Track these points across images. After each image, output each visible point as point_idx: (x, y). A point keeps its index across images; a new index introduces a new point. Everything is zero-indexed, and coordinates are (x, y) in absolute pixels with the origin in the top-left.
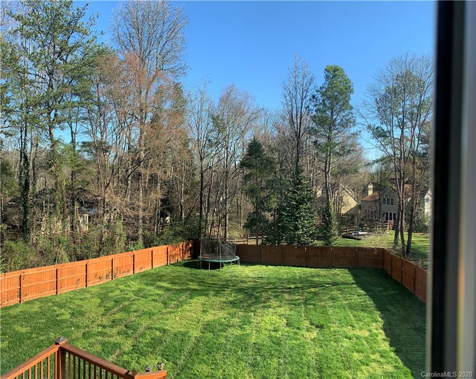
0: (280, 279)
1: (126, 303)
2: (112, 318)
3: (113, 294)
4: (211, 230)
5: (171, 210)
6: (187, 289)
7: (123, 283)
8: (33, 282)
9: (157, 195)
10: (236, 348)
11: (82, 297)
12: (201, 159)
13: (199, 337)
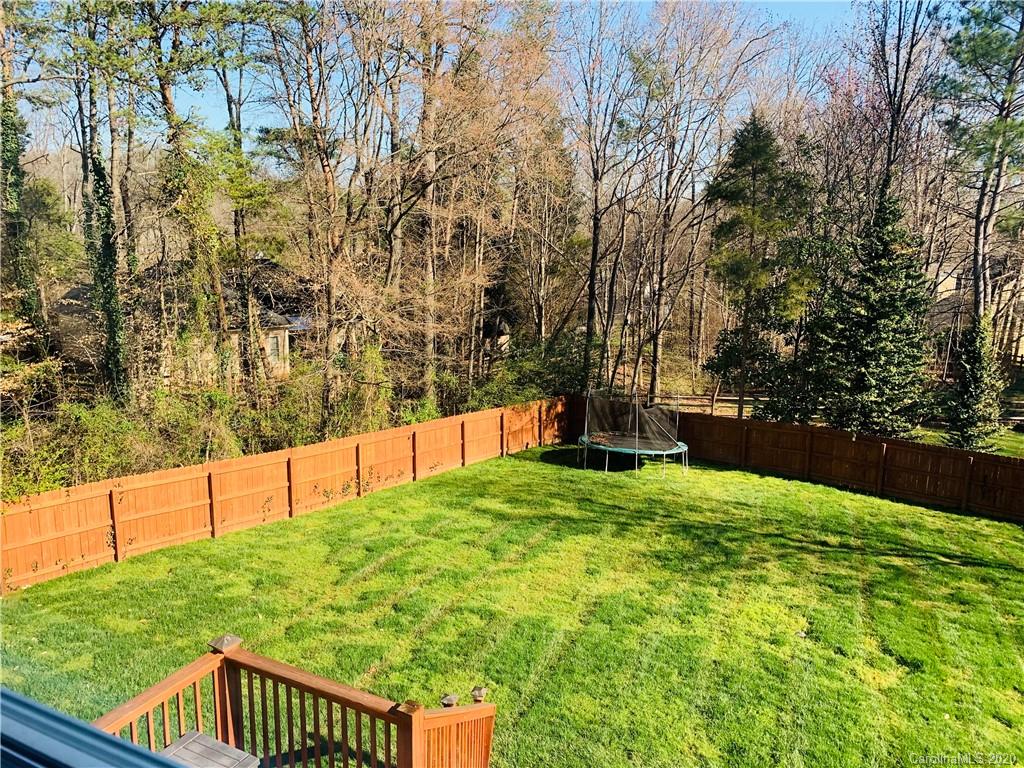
0: (799, 516)
1: (396, 552)
2: (359, 590)
3: (361, 532)
4: (614, 372)
5: (512, 318)
6: (547, 517)
7: (387, 503)
8: (149, 509)
9: (475, 277)
10: (665, 665)
11: (281, 541)
12: (597, 177)
13: (576, 633)
